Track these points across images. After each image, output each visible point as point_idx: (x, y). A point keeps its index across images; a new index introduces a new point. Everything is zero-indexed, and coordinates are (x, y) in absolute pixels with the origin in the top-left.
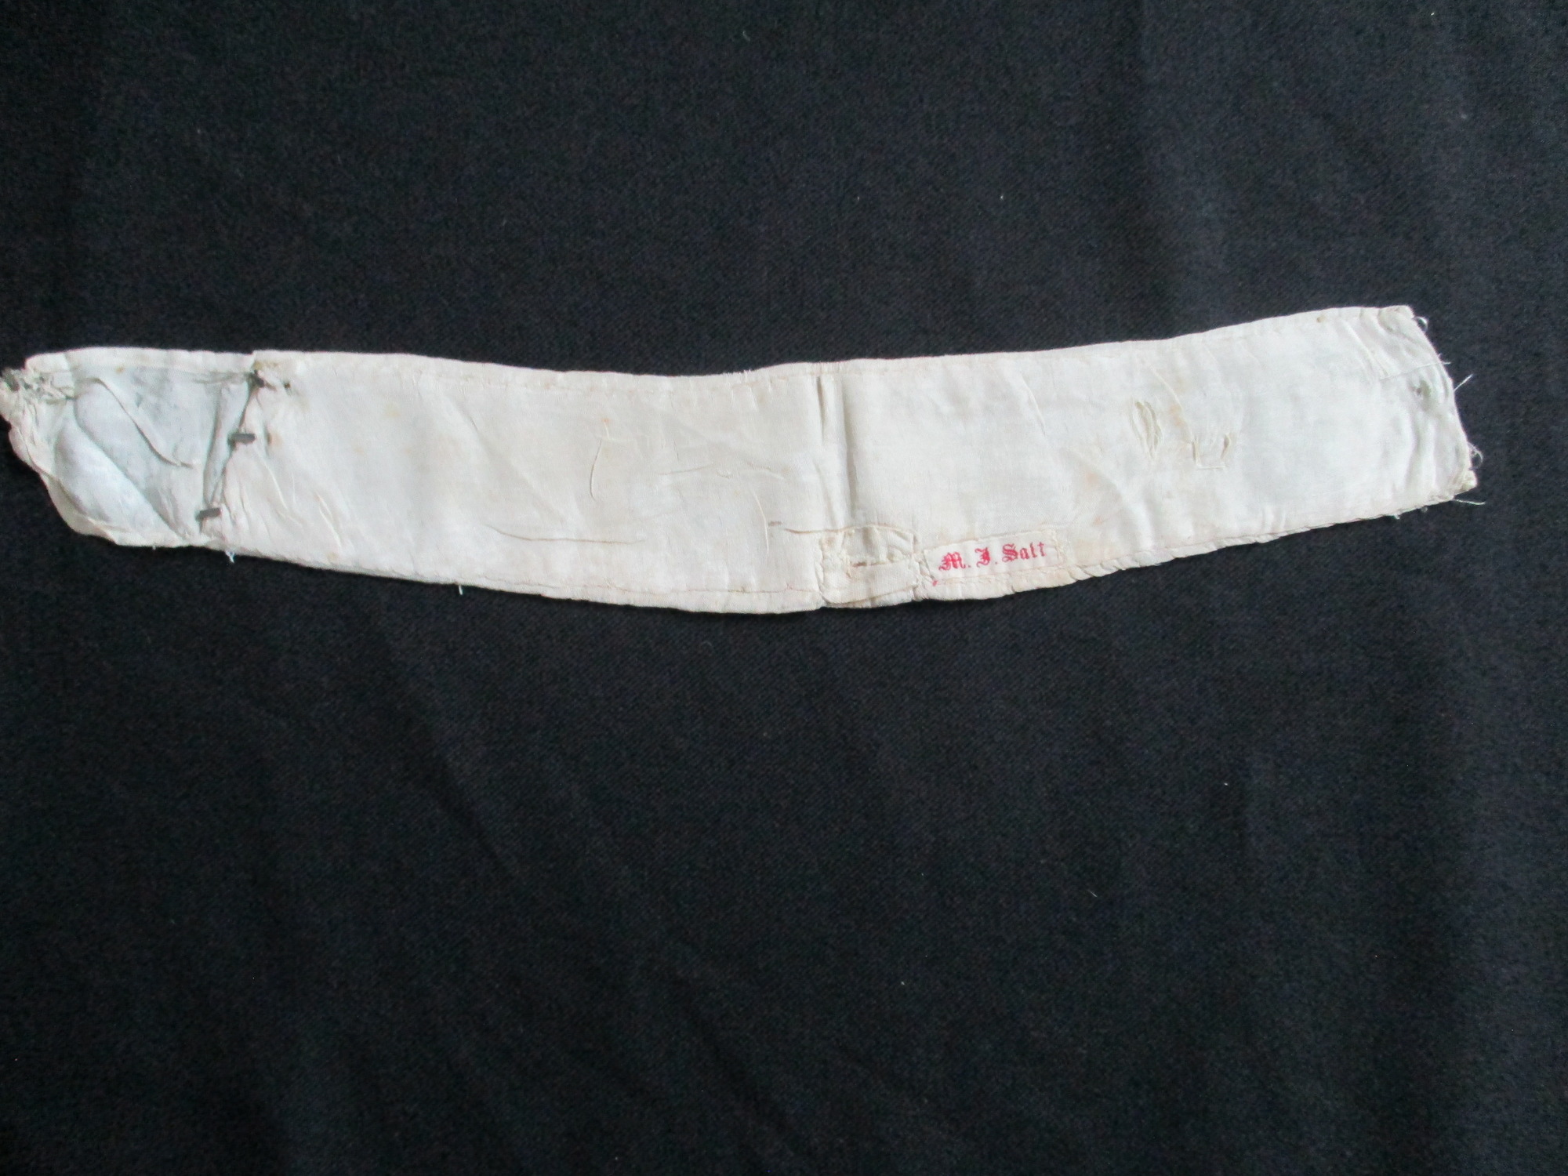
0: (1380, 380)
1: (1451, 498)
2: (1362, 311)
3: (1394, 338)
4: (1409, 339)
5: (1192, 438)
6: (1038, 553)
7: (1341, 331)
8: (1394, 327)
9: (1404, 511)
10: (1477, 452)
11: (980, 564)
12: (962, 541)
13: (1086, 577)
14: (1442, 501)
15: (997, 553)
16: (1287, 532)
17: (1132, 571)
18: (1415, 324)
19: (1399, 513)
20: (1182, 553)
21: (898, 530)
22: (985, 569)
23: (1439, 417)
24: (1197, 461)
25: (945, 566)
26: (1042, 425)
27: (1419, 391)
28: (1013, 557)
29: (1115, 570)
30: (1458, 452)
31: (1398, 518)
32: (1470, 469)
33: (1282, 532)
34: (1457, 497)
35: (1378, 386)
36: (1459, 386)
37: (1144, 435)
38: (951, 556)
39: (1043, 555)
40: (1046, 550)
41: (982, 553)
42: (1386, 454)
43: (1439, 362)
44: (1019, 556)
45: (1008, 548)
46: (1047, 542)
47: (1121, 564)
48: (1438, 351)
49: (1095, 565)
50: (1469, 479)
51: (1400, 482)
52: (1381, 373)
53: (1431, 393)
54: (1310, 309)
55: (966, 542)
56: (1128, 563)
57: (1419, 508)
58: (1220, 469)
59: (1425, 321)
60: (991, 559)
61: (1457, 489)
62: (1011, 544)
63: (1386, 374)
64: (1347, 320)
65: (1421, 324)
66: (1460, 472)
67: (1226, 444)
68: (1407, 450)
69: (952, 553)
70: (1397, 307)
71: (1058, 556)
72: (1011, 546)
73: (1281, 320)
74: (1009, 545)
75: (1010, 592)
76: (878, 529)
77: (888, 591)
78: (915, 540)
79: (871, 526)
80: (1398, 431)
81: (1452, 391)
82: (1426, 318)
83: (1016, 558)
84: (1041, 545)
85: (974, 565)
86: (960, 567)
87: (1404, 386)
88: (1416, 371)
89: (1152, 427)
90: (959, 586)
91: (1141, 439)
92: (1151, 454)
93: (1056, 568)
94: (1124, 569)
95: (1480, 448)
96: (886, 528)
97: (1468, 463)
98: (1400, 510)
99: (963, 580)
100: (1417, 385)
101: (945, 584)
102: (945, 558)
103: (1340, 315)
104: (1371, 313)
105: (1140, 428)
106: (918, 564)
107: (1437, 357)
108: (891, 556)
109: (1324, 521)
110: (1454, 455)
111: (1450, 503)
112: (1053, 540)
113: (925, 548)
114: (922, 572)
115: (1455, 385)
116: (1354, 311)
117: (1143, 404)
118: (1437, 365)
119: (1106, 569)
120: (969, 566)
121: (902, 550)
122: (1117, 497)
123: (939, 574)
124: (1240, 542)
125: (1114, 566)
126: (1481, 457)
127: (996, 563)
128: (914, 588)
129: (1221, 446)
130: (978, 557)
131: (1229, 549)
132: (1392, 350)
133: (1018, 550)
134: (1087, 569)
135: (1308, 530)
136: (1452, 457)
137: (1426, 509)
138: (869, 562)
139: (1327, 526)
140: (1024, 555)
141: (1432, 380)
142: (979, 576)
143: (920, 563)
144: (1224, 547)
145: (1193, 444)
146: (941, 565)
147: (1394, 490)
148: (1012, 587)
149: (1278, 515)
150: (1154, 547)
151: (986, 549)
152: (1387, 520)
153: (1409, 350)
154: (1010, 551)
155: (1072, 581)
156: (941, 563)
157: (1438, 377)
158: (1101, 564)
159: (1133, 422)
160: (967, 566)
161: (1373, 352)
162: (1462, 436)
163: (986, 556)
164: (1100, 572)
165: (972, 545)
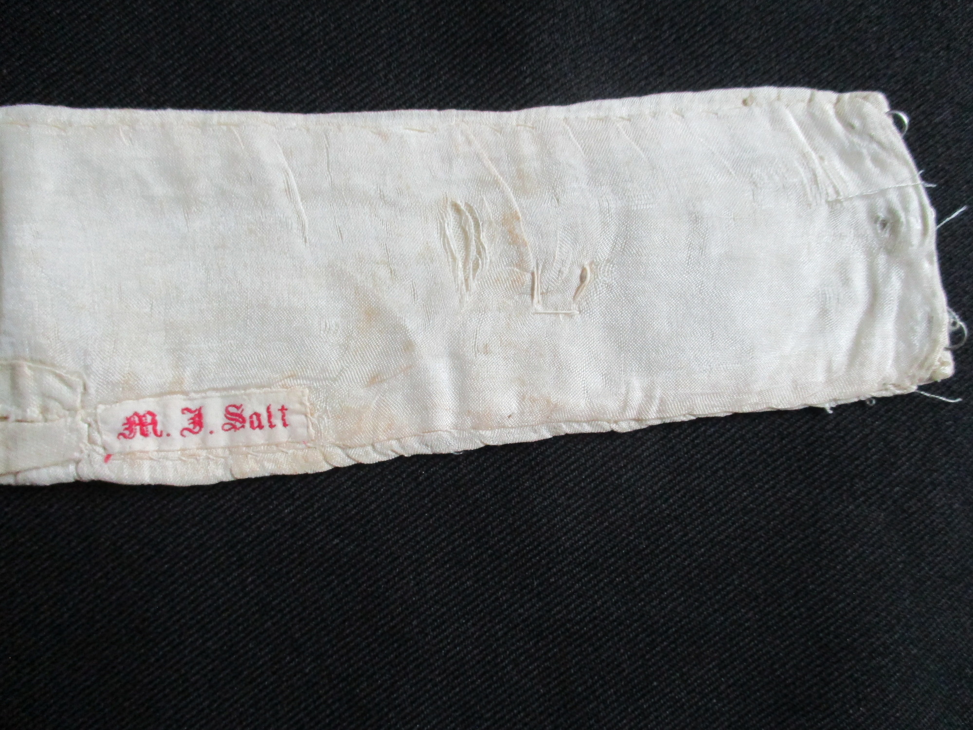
0: (827, 202)
1: (913, 389)
2: (812, 96)
3: (856, 140)
4: (880, 143)
5: (532, 265)
6: (277, 421)
7: (776, 120)
8: (857, 123)
9: (840, 403)
10: (961, 324)
11: (186, 433)
12: (161, 395)
13: (348, 463)
14: (898, 392)
15: (215, 417)
16: (661, 418)
17: (418, 458)
18: (890, 121)
19: (834, 405)
20: (495, 438)
21: (62, 372)
22: (193, 441)
23: (911, 268)
24: (536, 300)
25: (127, 432)
26: (303, 226)
27: (884, 224)
28: (238, 425)
29: (393, 456)
30: (931, 321)
31: (831, 412)
32: (947, 349)
33: (653, 418)
34: (921, 388)
35: (824, 210)
36: (944, 222)
37: (460, 256)
38: (140, 417)
39: (285, 425)
40: (291, 418)
41: (192, 415)
42: (824, 312)
43: (919, 181)
44: (247, 425)
45: (233, 410)
46: (293, 406)
47: (403, 447)
48: (919, 166)
49: (363, 446)
50: (943, 364)
51: (840, 359)
52: (831, 190)
53: (903, 229)
54: (736, 85)
55: (169, 396)
56: (414, 447)
57: (863, 399)
58: (570, 316)
59: (905, 119)
60: (204, 425)
61: (924, 376)
62: (238, 404)
63: (837, 193)
64: (787, 106)
65: (898, 122)
66: (933, 349)
67: (583, 278)
68: (855, 314)
69: (141, 413)
70: (865, 93)
71: (308, 427)
72: (238, 408)
73: (688, 98)
74: (234, 406)
75: (228, 478)
76: (30, 367)
77: (35, 465)
78: (85, 388)
79: (21, 362)
80: (846, 281)
81: (933, 228)
82: (909, 114)
83: (243, 427)
84: (283, 409)
85: (175, 434)
86: (152, 435)
87: (862, 215)
88: (883, 192)
89: (473, 243)
90: (146, 464)
91: (454, 259)
92: (467, 286)
93: (303, 446)
94: (406, 456)
95: (964, 318)
96: (40, 366)
97: (944, 339)
98: (835, 400)
99: (155, 455)
100: (882, 215)
101: (124, 460)
102: (128, 419)
103: (779, 98)
104: (826, 98)
105: (455, 245)
106: (86, 426)
107: (917, 174)
108: (45, 410)
109: (718, 408)
110: (924, 325)
111: (911, 396)
112: (302, 403)
113: (100, 403)
114: (91, 441)
115: (939, 220)
116: (803, 93)
117: (463, 207)
118: (916, 187)
119: (380, 453)
120: (168, 435)
121: (61, 402)
122: (408, 346)
123: (117, 445)
124: (587, 429)
125: (393, 451)
126: (966, 331)
127: (211, 432)
128: (77, 462)
129: (575, 281)
130: (184, 421)
131: (569, 438)
132: (851, 158)
133: (247, 414)
134: (351, 452)
135: (693, 418)
136: (921, 329)
137: (874, 402)
138: (13, 418)
139: (722, 415)
140: (256, 424)
141: (906, 210)
142: (183, 450)
143: (90, 425)
144: (563, 434)
145: (533, 274)
146: (122, 431)
147: (829, 370)
148: (231, 471)
149: (649, 396)
150: (456, 427)
151: (200, 409)
152: (813, 413)
153: (876, 160)
154: (236, 415)
155: (326, 467)
156: (121, 429)
157: (914, 205)
158: (373, 446)
159: (445, 234)
160: (164, 434)
161: (822, 158)
162: (941, 298)
163: (197, 420)
164: (372, 457)
165: (179, 402)
